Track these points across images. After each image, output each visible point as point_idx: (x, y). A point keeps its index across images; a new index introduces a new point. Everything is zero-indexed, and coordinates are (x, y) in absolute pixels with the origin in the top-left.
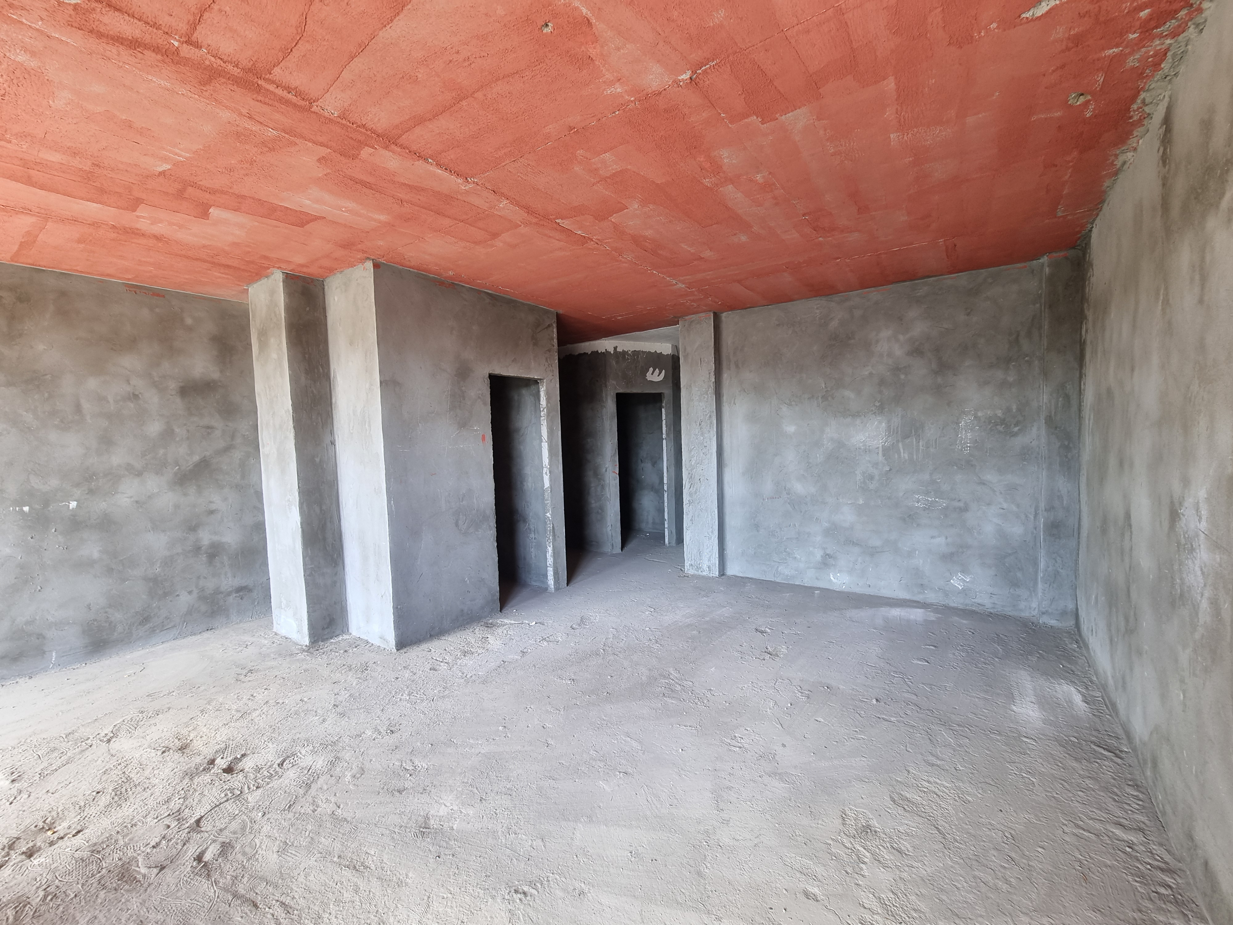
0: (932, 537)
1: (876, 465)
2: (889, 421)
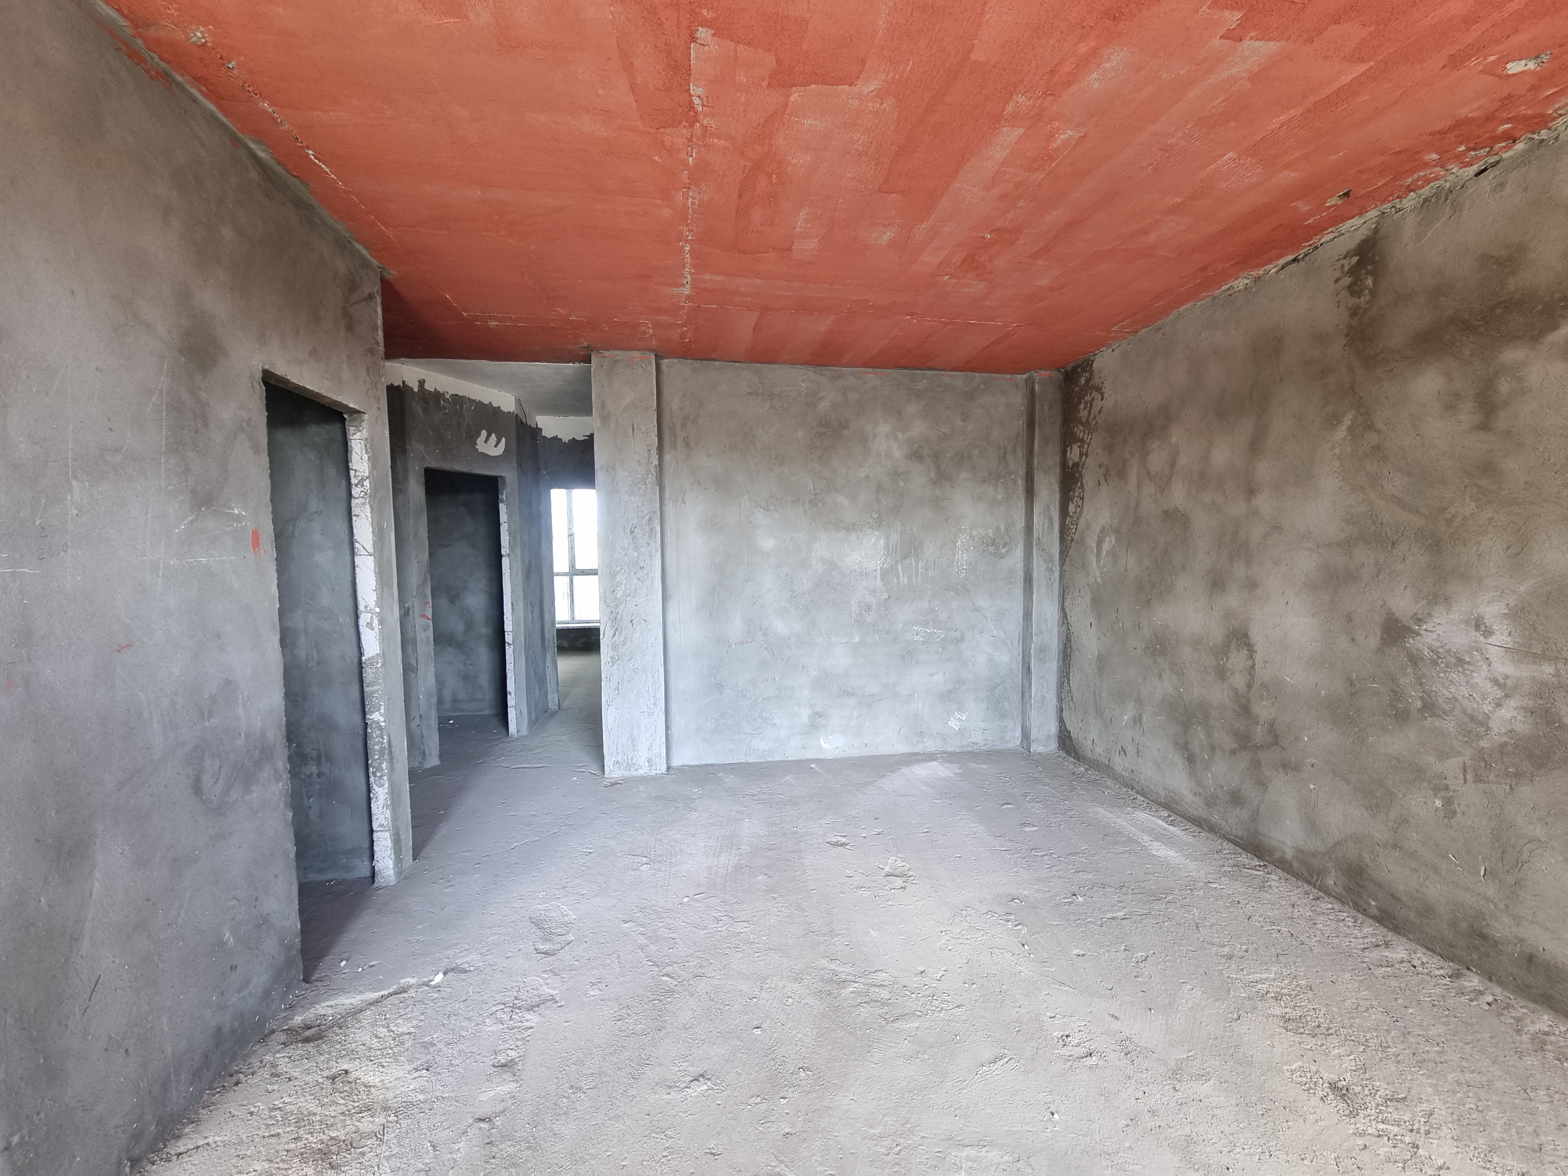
0: (931, 675)
1: (873, 591)
2: (887, 538)
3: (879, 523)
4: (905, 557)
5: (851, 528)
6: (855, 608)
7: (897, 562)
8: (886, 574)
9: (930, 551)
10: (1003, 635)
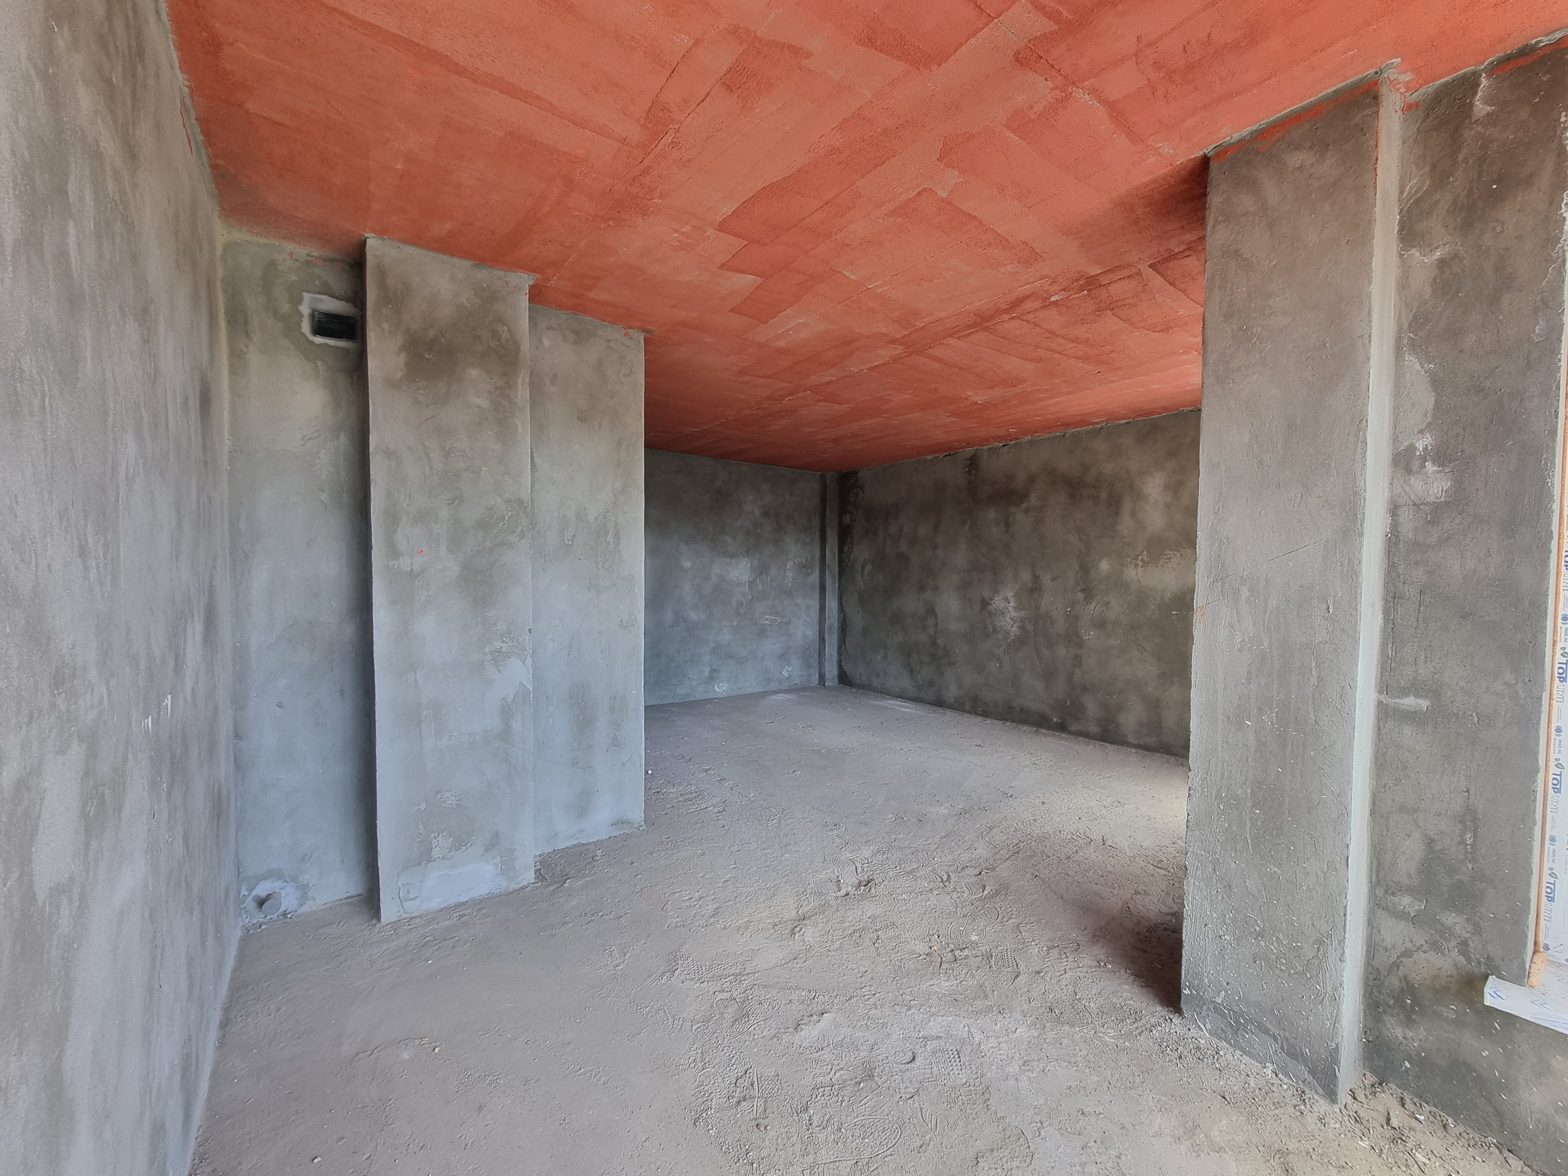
0: (774, 644)
1: (744, 594)
2: (752, 563)
3: (747, 554)
4: (761, 574)
5: (732, 556)
6: (734, 604)
7: (756, 578)
8: (751, 584)
9: (773, 571)
10: (809, 620)
